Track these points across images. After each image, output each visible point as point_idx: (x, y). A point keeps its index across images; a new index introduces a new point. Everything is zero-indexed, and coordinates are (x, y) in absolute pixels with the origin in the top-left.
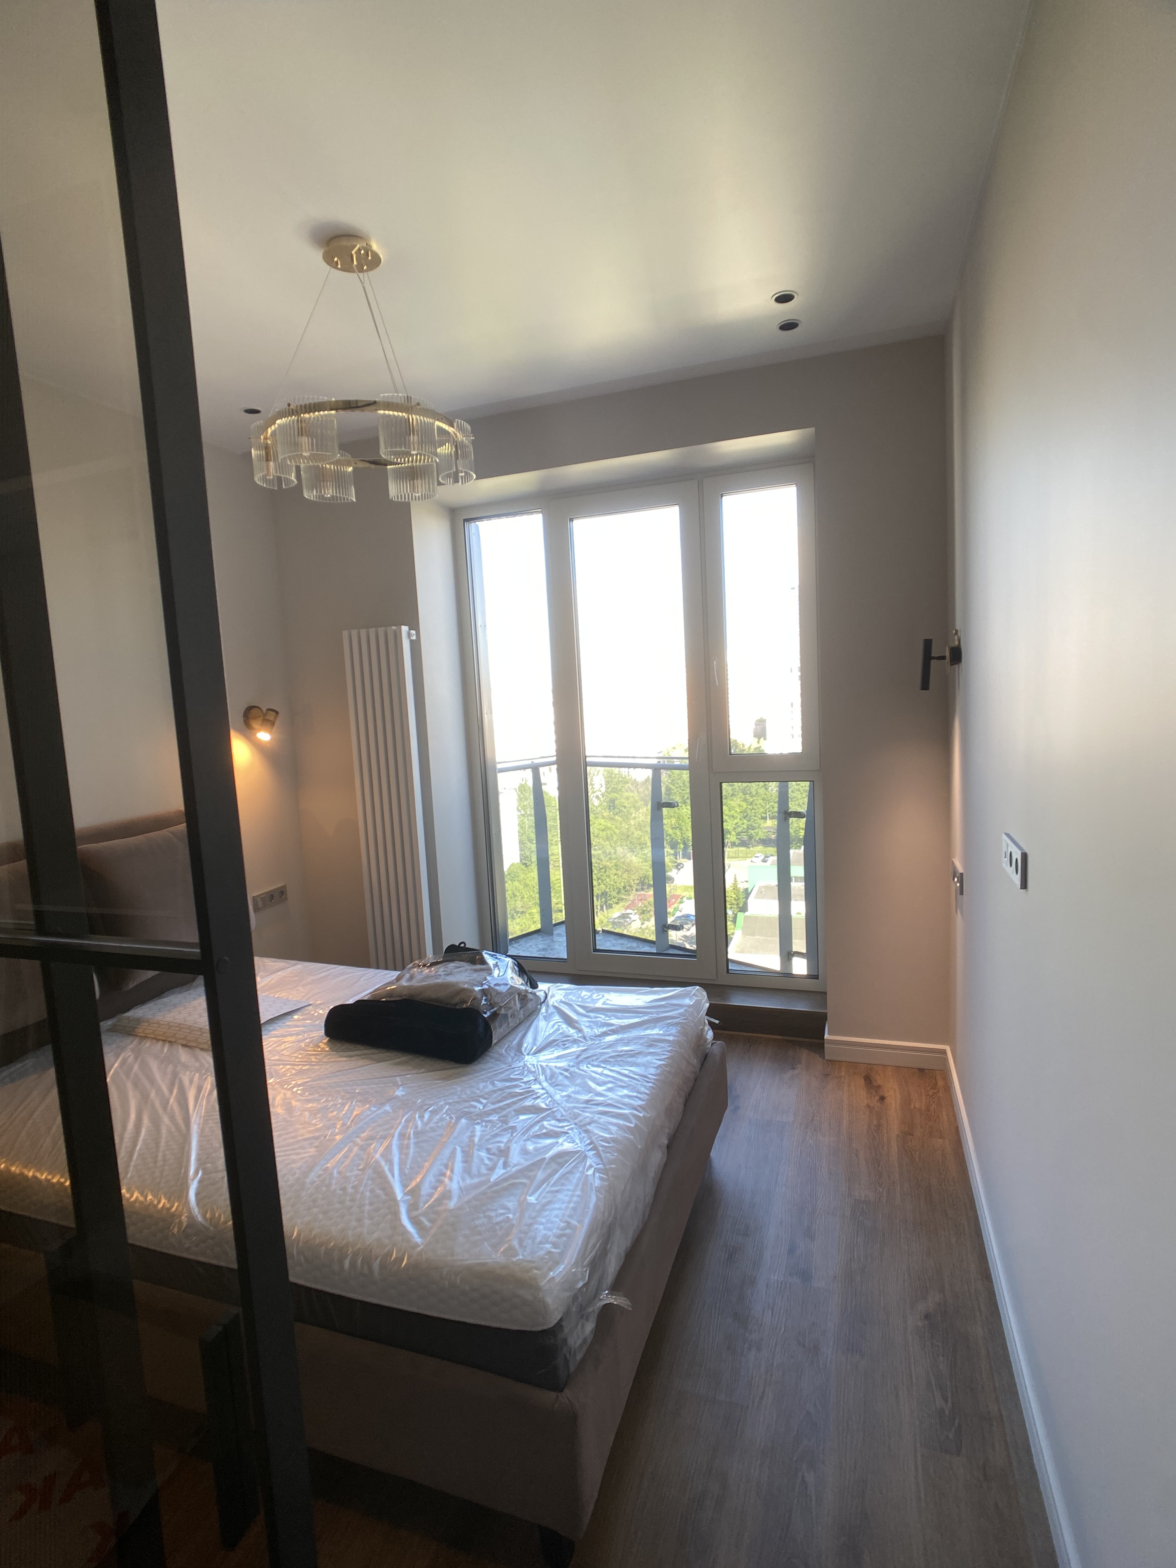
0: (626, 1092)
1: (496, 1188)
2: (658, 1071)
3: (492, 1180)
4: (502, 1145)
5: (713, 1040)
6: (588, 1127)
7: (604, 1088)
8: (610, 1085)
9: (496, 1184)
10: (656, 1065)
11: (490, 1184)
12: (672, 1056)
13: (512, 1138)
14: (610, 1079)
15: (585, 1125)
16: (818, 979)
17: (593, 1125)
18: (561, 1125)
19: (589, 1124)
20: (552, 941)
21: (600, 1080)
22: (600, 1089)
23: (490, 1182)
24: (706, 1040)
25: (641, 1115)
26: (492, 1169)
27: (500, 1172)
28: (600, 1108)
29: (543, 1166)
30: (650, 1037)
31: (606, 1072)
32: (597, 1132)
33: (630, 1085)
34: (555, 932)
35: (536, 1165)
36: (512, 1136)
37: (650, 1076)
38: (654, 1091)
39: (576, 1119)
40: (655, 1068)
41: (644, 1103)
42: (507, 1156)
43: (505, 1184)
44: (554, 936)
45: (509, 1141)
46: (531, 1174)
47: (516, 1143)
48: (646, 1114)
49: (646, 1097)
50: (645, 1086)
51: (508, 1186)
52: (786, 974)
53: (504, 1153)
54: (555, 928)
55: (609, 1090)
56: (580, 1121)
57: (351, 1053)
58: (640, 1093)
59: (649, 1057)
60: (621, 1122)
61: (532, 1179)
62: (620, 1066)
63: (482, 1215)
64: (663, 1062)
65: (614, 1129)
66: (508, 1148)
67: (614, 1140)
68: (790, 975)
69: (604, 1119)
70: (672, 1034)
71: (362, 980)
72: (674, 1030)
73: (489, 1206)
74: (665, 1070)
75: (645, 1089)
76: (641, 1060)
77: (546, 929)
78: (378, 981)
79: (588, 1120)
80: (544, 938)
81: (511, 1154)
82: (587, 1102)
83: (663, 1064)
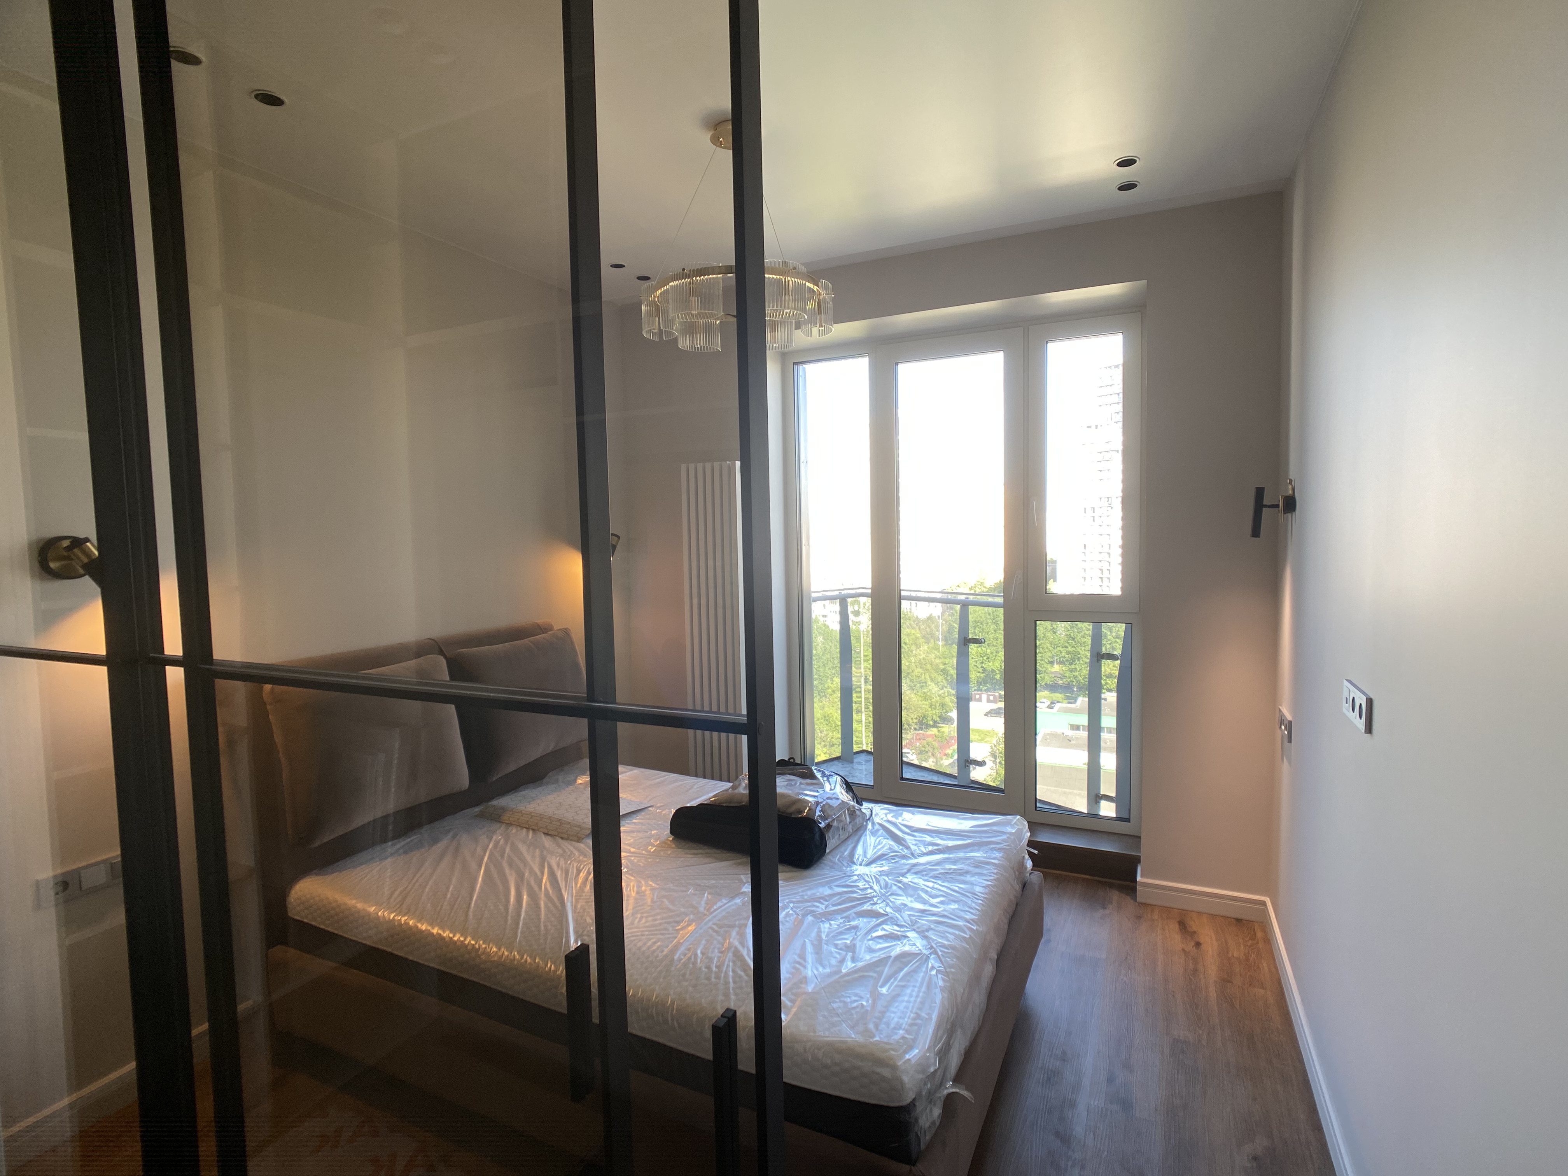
0: (956, 906)
1: (847, 978)
2: (987, 891)
3: (844, 971)
4: (848, 942)
5: (1032, 870)
6: (927, 933)
7: (938, 900)
8: (942, 899)
9: (847, 974)
10: (984, 885)
11: (842, 974)
12: (997, 878)
13: (856, 936)
14: (942, 893)
15: (923, 931)
16: (1130, 822)
17: (930, 932)
18: (902, 930)
19: (927, 931)
20: (853, 768)
21: (933, 893)
22: (934, 901)
23: (841, 972)
24: (1026, 868)
25: (975, 928)
26: (842, 961)
27: (849, 965)
28: (934, 918)
29: (889, 964)
30: (976, 858)
31: (936, 886)
32: (934, 938)
33: (961, 900)
34: (855, 760)
35: (882, 962)
36: (856, 934)
37: (979, 894)
38: (984, 908)
39: (913, 925)
40: (982, 887)
41: (976, 917)
42: (854, 952)
43: (856, 976)
44: (854, 764)
45: (854, 939)
46: (878, 969)
47: (860, 941)
48: (978, 928)
49: (978, 913)
50: (975, 903)
51: (859, 977)
52: (1093, 816)
53: (851, 948)
54: (855, 756)
55: (942, 902)
56: (918, 928)
57: (695, 851)
58: (971, 908)
59: (976, 877)
60: (957, 932)
61: (880, 974)
62: (949, 882)
63: (837, 1000)
64: (990, 883)
65: (951, 937)
66: (855, 945)
67: (953, 947)
68: (1097, 816)
69: (941, 928)
70: (996, 857)
71: (695, 787)
72: (998, 855)
73: (843, 993)
74: (993, 891)
75: (976, 904)
76: (968, 878)
77: (847, 756)
78: (710, 789)
79: (925, 927)
80: (845, 765)
81: (857, 950)
82: (923, 911)
83: (990, 885)
